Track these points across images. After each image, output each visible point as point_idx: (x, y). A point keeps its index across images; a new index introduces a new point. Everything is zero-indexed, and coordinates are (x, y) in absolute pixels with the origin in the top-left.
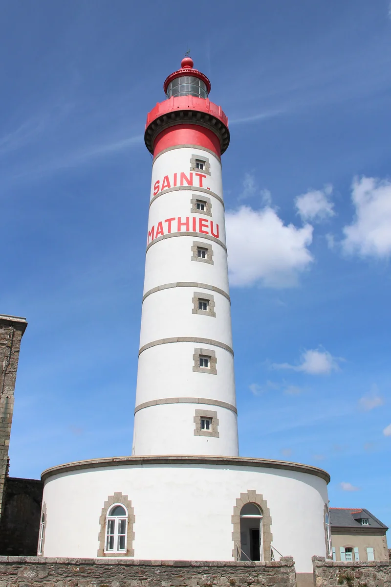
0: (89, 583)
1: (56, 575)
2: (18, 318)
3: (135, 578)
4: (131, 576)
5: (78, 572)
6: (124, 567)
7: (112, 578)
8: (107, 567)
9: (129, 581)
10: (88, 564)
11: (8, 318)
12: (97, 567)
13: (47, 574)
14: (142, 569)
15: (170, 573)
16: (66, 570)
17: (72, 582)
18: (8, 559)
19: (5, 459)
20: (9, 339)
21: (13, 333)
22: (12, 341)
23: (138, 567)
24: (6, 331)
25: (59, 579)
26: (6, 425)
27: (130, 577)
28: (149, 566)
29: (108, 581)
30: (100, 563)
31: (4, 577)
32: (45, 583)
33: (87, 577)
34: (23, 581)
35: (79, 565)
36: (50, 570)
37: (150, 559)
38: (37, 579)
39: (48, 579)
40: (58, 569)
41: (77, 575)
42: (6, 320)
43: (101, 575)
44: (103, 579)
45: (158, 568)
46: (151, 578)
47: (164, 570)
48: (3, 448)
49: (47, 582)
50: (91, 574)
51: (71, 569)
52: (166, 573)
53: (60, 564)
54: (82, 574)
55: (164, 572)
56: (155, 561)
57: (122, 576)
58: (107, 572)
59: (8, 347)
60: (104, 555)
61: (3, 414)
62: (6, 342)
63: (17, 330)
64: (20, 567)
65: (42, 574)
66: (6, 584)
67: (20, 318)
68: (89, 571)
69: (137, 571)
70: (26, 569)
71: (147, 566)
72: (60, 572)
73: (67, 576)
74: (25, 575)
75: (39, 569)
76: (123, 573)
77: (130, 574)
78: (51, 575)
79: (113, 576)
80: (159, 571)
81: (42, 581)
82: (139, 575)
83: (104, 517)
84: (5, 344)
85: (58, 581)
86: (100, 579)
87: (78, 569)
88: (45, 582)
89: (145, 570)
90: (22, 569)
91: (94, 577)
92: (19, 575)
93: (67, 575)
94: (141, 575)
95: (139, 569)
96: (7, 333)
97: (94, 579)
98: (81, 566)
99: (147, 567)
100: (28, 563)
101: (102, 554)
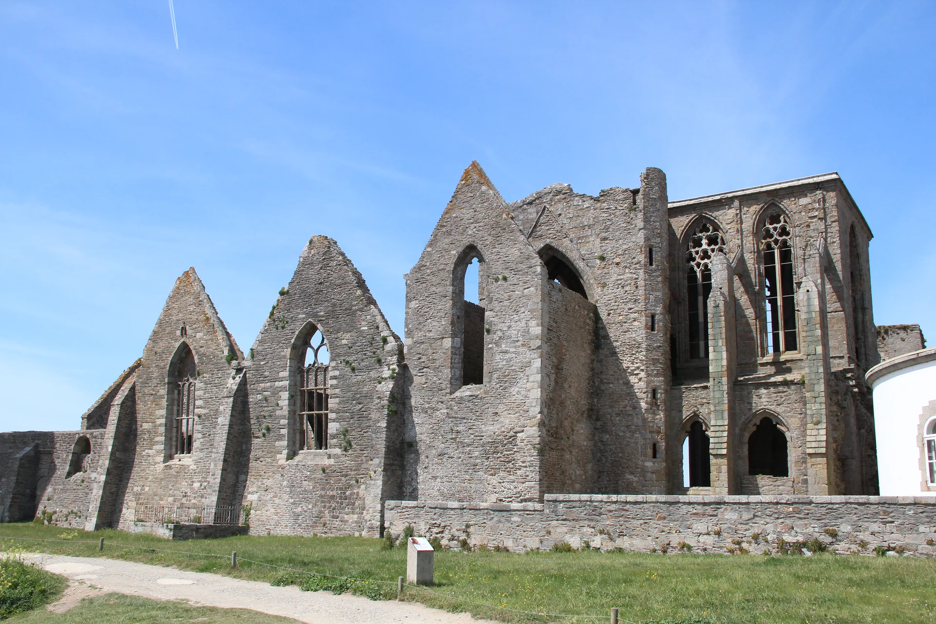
0: (808, 526)
1: (764, 516)
2: (825, 175)
3: (875, 520)
4: (868, 518)
5: (790, 513)
6: (856, 506)
7: (840, 520)
8: (830, 506)
9: (866, 524)
10: (802, 503)
11: (811, 181)
12: (816, 507)
13: (752, 516)
14: (884, 508)
15: (931, 514)
16: (776, 511)
17: (785, 525)
18: (703, 499)
19: (819, 371)
20: (819, 208)
21: (824, 198)
22: (824, 209)
23: (877, 506)
24: (813, 198)
25: (768, 520)
26: (813, 326)
27: (866, 519)
28: (895, 504)
29: (834, 524)
30: (819, 502)
31: (703, 519)
32: (752, 526)
33: (805, 518)
34: (725, 524)
35: (792, 504)
36: (755, 511)
37: (895, 495)
38: (741, 521)
39: (754, 521)
40: (766, 509)
41: (790, 517)
42: (809, 184)
43: (824, 517)
44: (827, 521)
45: (910, 507)
46: (900, 521)
47: (921, 511)
48: (815, 358)
49: (754, 525)
50: (810, 515)
51: (782, 509)
52: (925, 514)
53: (768, 503)
54: (797, 515)
55: (922, 513)
56: (904, 498)
57: (855, 518)
58: (832, 512)
59: (819, 219)
60: (929, 489)
61: (807, 314)
62: (816, 213)
63: (828, 192)
64: (719, 508)
65: (746, 516)
66: (706, 526)
67: (829, 174)
68: (807, 511)
69: (877, 511)
70: (726, 509)
71: (891, 504)
72: (768, 512)
73: (778, 518)
74: (726, 517)
75: (741, 510)
76: (855, 514)
77: (867, 514)
78: (757, 516)
79: (841, 518)
80: (912, 512)
81: (747, 524)
82: (881, 517)
83: (920, 436)
84: (816, 216)
85: (767, 523)
86: (823, 521)
87: (791, 509)
88: (751, 524)
89: (889, 510)
90: (722, 510)
91: (813, 519)
92: (719, 516)
93: (777, 516)
94: (883, 517)
95: (880, 508)
96: (815, 201)
97: (815, 521)
98: (795, 506)
99: (892, 506)
100: (727, 503)
101: (926, 489)
